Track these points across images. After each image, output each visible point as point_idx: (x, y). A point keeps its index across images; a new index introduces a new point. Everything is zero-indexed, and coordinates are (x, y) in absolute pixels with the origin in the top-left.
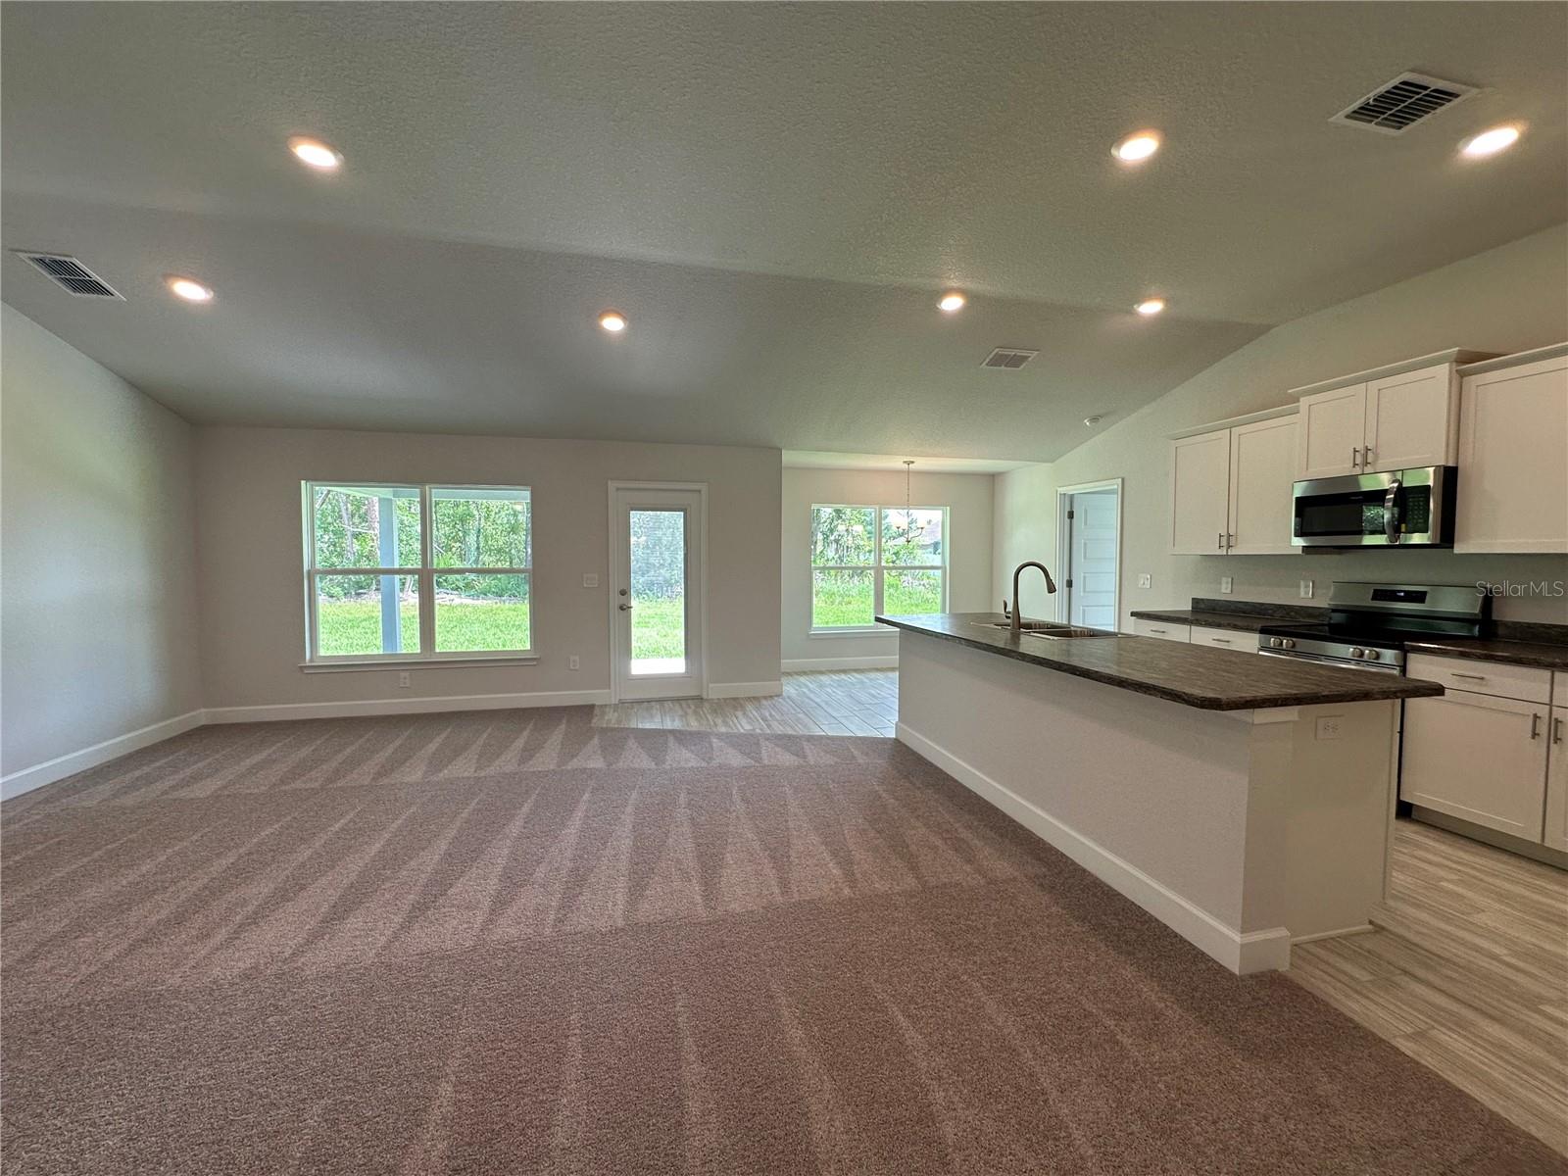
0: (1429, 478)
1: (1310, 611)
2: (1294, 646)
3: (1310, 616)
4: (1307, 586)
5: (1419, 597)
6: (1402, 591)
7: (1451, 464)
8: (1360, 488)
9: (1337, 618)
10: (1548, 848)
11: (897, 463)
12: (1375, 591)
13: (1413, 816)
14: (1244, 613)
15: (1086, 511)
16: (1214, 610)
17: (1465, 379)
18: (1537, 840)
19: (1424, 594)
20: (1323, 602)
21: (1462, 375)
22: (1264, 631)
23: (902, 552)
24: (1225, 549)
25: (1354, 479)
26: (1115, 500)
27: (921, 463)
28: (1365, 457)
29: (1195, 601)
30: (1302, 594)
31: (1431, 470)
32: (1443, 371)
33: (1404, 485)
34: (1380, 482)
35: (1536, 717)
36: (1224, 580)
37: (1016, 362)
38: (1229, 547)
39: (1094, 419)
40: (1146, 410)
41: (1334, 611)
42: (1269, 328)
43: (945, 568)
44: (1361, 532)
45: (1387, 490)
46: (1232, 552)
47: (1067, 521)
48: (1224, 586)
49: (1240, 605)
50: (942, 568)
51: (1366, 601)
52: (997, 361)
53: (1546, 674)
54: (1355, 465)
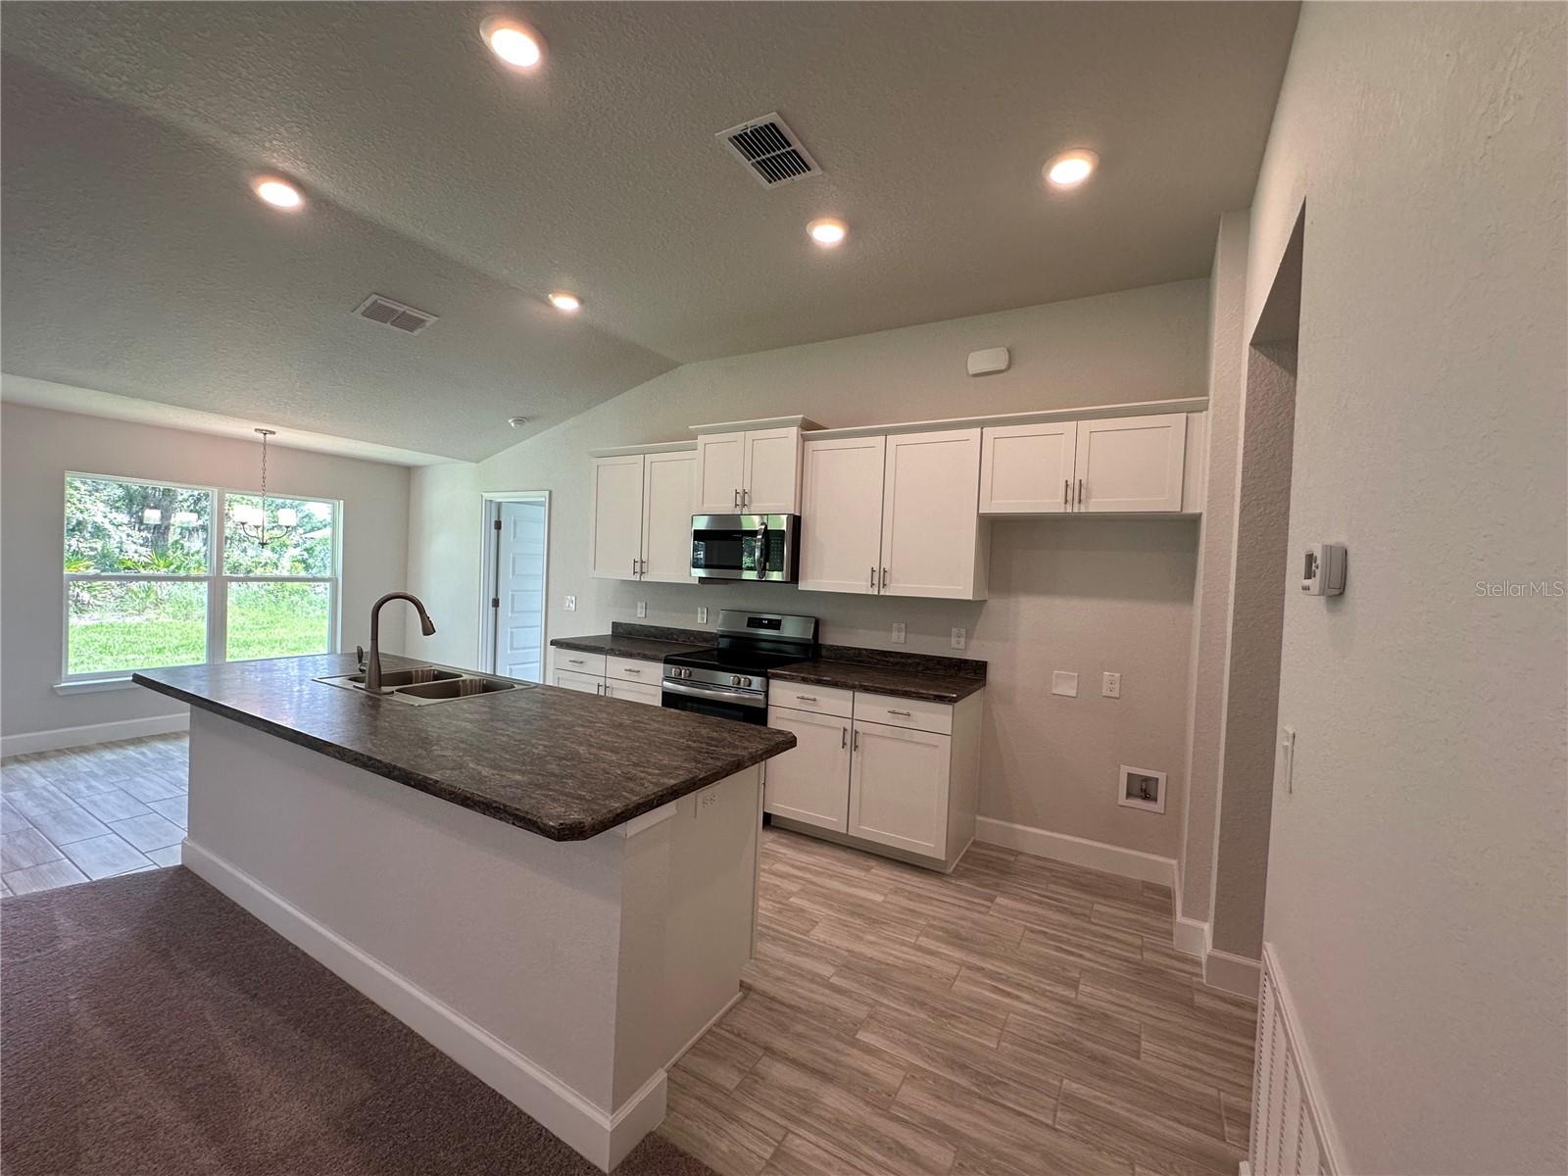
0: (782, 524)
1: (705, 635)
2: (690, 675)
3: (705, 640)
4: (703, 613)
5: (775, 625)
6: (765, 619)
7: (797, 514)
8: (741, 526)
9: (724, 643)
10: (851, 836)
11: (247, 429)
12: (749, 619)
13: (772, 824)
14: (656, 637)
15: (515, 522)
16: (630, 634)
17: (806, 443)
18: (845, 832)
19: (779, 621)
20: (715, 627)
21: (805, 439)
22: (667, 661)
23: (318, 548)
24: (638, 575)
25: (736, 518)
26: (543, 512)
27: (284, 435)
28: (743, 498)
29: (615, 625)
30: (699, 621)
31: (784, 517)
32: (793, 432)
33: (769, 528)
34: (753, 522)
35: (845, 730)
36: (639, 604)
37: (410, 323)
38: (642, 573)
39: (519, 421)
40: (571, 421)
41: (722, 636)
42: (677, 365)
43: (337, 580)
44: (740, 568)
45: (757, 531)
46: (645, 578)
47: (494, 531)
48: (639, 610)
49: (653, 630)
50: (333, 580)
51: (743, 628)
52: (377, 313)
53: (850, 693)
54: (736, 505)
